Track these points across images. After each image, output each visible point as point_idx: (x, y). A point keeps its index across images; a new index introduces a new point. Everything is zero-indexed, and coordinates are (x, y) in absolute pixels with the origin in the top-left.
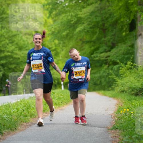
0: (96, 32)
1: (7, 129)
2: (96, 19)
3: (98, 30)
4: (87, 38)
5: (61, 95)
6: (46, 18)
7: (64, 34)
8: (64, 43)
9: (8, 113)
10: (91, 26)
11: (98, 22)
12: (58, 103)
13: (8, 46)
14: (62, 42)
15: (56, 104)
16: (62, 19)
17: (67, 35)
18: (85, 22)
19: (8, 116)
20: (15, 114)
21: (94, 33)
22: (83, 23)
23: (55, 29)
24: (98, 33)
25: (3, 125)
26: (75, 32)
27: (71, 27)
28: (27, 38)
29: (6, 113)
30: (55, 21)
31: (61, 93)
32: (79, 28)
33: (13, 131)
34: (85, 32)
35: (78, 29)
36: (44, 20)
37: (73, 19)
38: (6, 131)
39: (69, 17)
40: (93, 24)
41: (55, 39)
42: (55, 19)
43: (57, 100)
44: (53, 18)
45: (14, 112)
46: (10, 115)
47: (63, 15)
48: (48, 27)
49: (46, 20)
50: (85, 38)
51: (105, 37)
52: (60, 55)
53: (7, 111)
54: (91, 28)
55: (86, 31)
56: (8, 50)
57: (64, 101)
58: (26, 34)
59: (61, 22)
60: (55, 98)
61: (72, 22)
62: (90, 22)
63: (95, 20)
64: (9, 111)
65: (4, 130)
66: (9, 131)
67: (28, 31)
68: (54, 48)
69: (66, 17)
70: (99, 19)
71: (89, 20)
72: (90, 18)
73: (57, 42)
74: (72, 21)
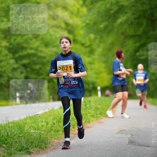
0: (142, 24)
1: (36, 147)
2: (143, 7)
3: (144, 22)
4: (131, 31)
5: (99, 104)
6: (79, 7)
7: (102, 26)
8: (101, 38)
9: (36, 127)
10: (136, 16)
11: (144, 11)
12: (95, 114)
13: (31, 42)
14: (98, 37)
15: (93, 116)
16: (99, 7)
17: (106, 28)
18: (128, 11)
19: (37, 131)
20: (43, 129)
21: (139, 25)
22: (126, 13)
23: (90, 20)
24: (145, 24)
25: (31, 143)
26: (116, 24)
27: (110, 17)
28: (55, 31)
29: (33, 127)
30: (89, 10)
31: (99, 102)
32: (121, 19)
33: (43, 149)
34: (128, 24)
35: (119, 21)
36: (75, 9)
37: (113, 8)
38: (35, 149)
39: (109, 6)
40: (138, 14)
41: (90, 33)
42: (90, 7)
43: (94, 110)
44: (87, 6)
45: (42, 126)
46: (38, 129)
47: (101, 3)
48: (81, 17)
49: (78, 9)
50: (128, 31)
51: (154, 30)
52: (96, 53)
53: (35, 125)
54: (136, 18)
55: (129, 22)
56: (31, 46)
57: (103, 112)
58: (53, 26)
59: (98, 12)
60: (92, 108)
61: (112, 12)
62: (135, 11)
63: (141, 8)
64: (37, 125)
65: (32, 148)
66: (39, 150)
67: (55, 23)
68: (88, 44)
69: (104, 5)
70: (146, 7)
71: (134, 8)
72: (135, 6)
73: (92, 36)
74: (112, 10)
